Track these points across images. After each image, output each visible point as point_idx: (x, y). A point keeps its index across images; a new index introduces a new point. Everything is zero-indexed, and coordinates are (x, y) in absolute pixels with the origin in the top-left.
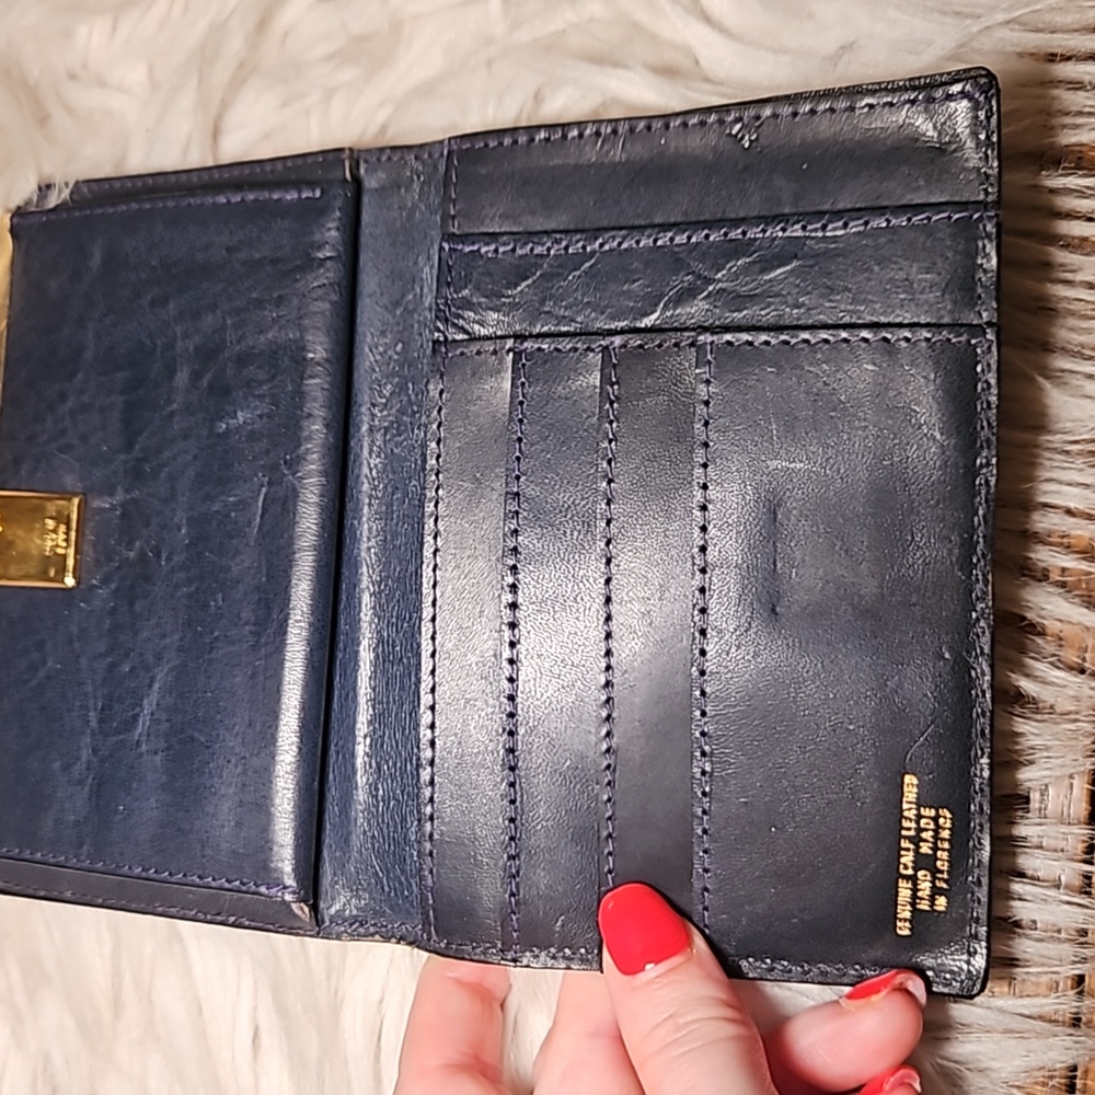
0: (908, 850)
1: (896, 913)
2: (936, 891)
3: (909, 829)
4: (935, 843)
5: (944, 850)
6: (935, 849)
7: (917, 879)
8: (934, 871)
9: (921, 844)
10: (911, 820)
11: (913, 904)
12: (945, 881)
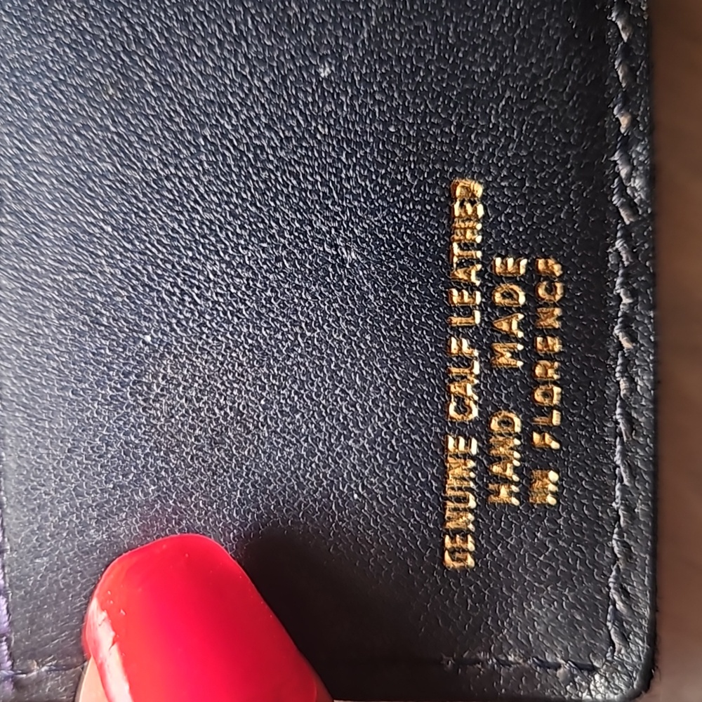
0: (466, 362)
1: (443, 520)
2: (535, 460)
3: (467, 311)
4: (529, 342)
5: (550, 357)
6: (531, 356)
7: (490, 433)
8: (531, 411)
9: (498, 347)
10: (471, 288)
11: (484, 494)
12: (556, 432)
